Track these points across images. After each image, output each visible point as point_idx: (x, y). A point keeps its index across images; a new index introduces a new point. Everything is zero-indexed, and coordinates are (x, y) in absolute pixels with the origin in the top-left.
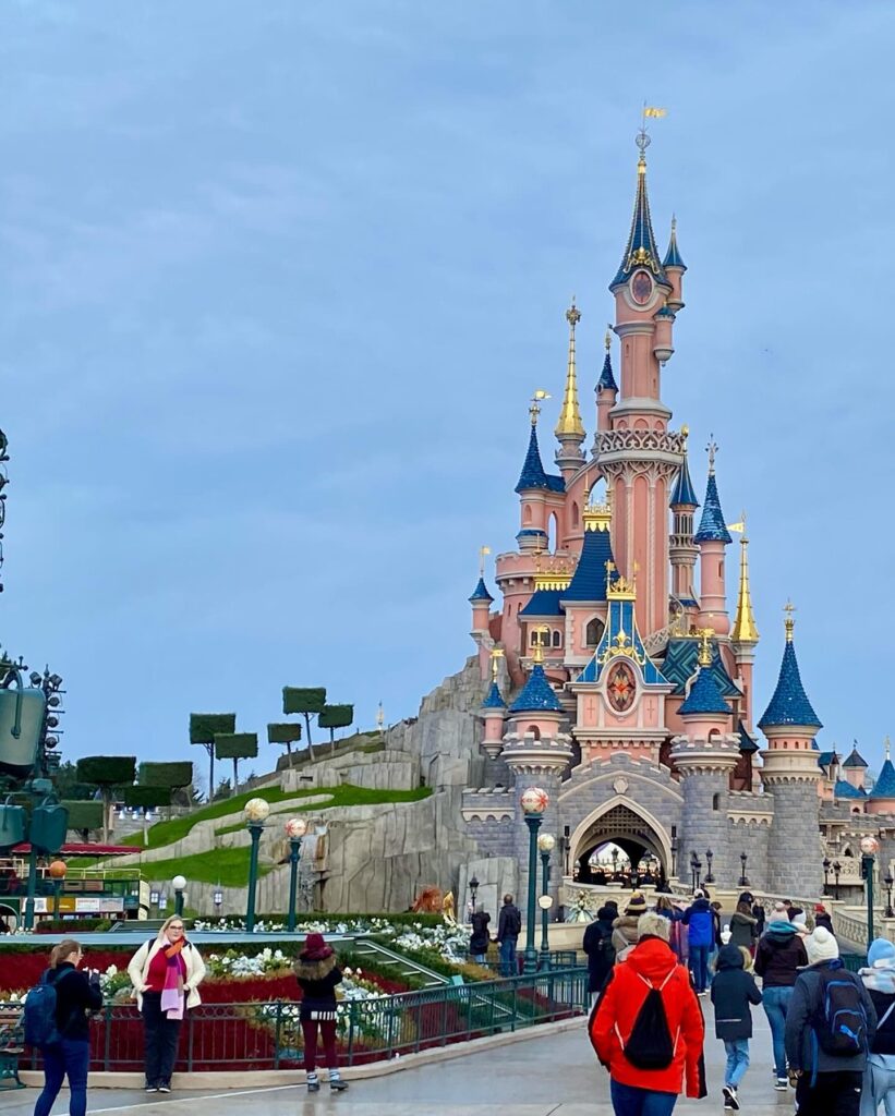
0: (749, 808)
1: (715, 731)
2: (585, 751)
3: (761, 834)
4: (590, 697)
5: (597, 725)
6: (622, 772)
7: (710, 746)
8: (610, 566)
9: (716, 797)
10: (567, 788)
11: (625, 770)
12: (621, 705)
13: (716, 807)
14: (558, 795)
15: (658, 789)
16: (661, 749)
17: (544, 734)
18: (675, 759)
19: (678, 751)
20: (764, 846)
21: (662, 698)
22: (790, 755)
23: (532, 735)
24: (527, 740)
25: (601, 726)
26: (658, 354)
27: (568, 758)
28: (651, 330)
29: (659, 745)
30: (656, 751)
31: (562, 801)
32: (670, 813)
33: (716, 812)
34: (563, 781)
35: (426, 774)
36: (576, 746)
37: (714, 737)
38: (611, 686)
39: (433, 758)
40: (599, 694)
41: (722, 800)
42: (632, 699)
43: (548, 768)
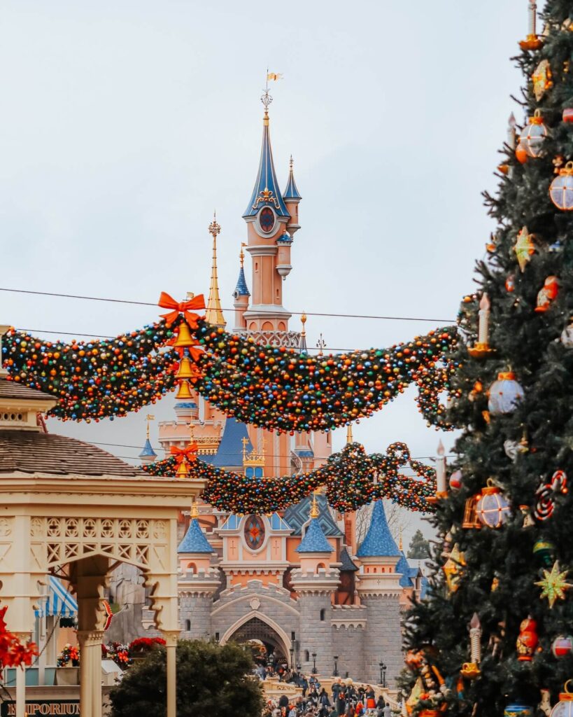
0: (347, 616)
1: (321, 565)
2: (229, 578)
3: (357, 636)
4: (231, 540)
5: (237, 559)
6: (256, 594)
7: (317, 576)
8: (245, 441)
9: (322, 612)
10: (217, 606)
11: (259, 593)
12: (254, 544)
13: (322, 618)
14: (211, 612)
15: (282, 606)
16: (284, 576)
17: (200, 570)
18: (293, 585)
19: (295, 579)
20: (359, 644)
21: (284, 540)
22: (379, 578)
23: (191, 570)
24: (188, 574)
25: (241, 561)
26: (280, 272)
27: (217, 585)
28: (274, 252)
29: (282, 573)
30: (280, 577)
31: (214, 615)
32: (290, 623)
33: (323, 622)
34: (214, 601)
35: (114, 595)
36: (223, 576)
37: (321, 570)
38: (247, 531)
39: (119, 583)
40: (238, 537)
41: (327, 614)
42: (263, 540)
43: (202, 594)
